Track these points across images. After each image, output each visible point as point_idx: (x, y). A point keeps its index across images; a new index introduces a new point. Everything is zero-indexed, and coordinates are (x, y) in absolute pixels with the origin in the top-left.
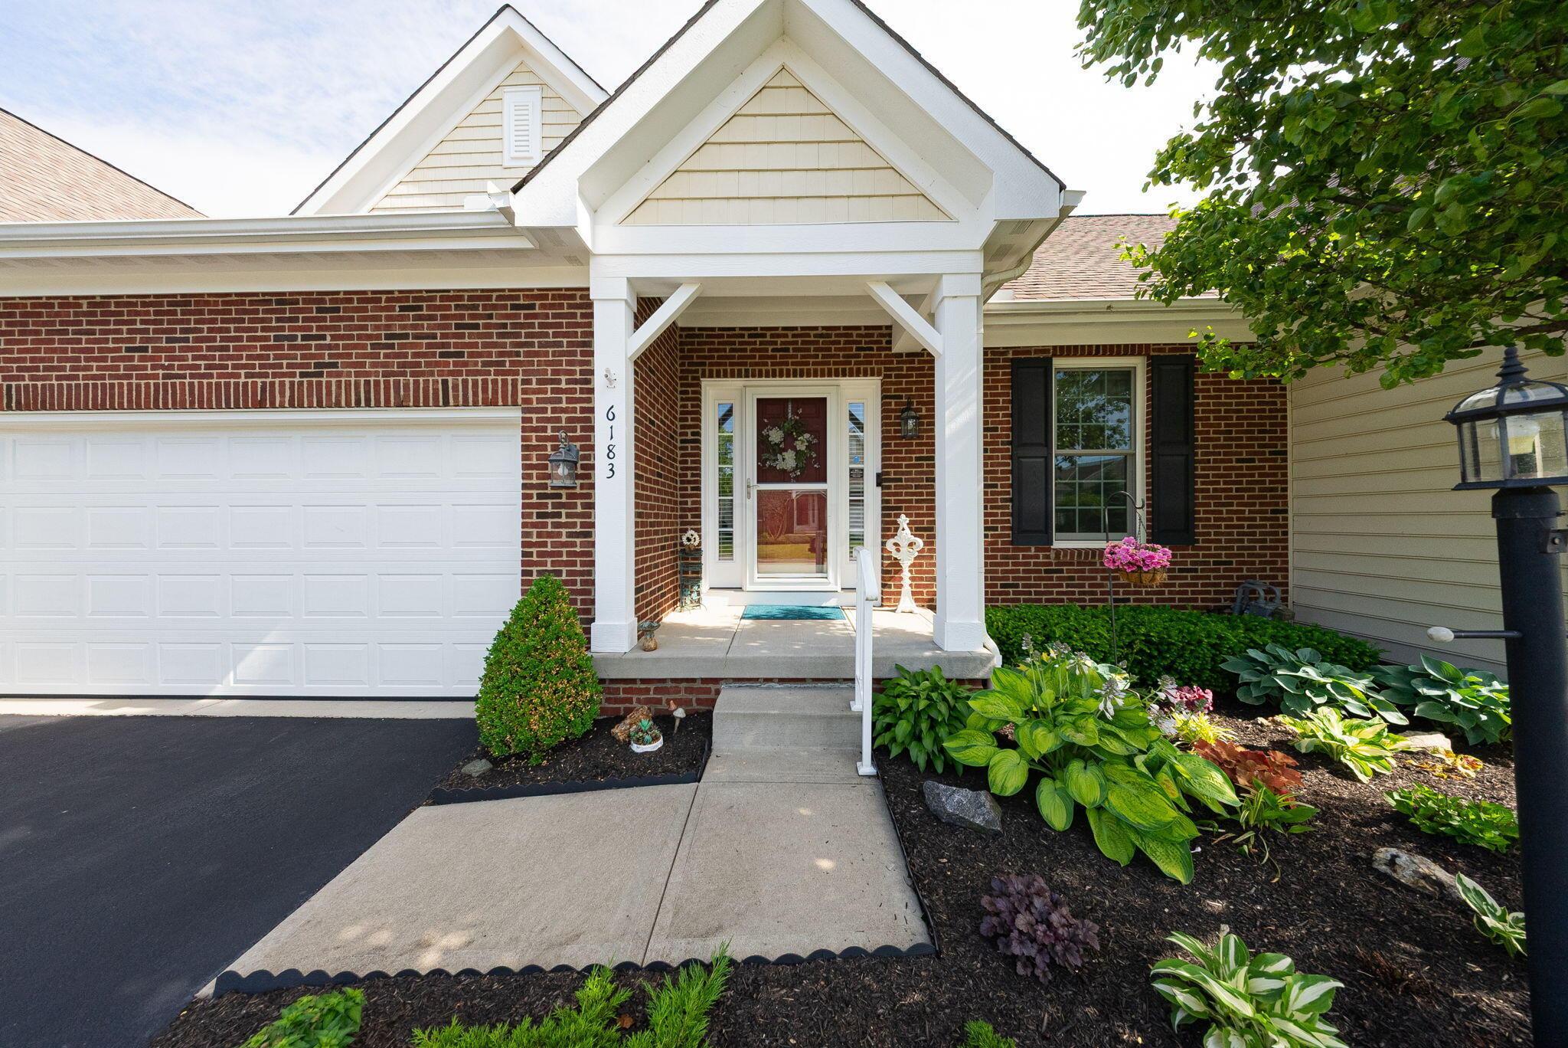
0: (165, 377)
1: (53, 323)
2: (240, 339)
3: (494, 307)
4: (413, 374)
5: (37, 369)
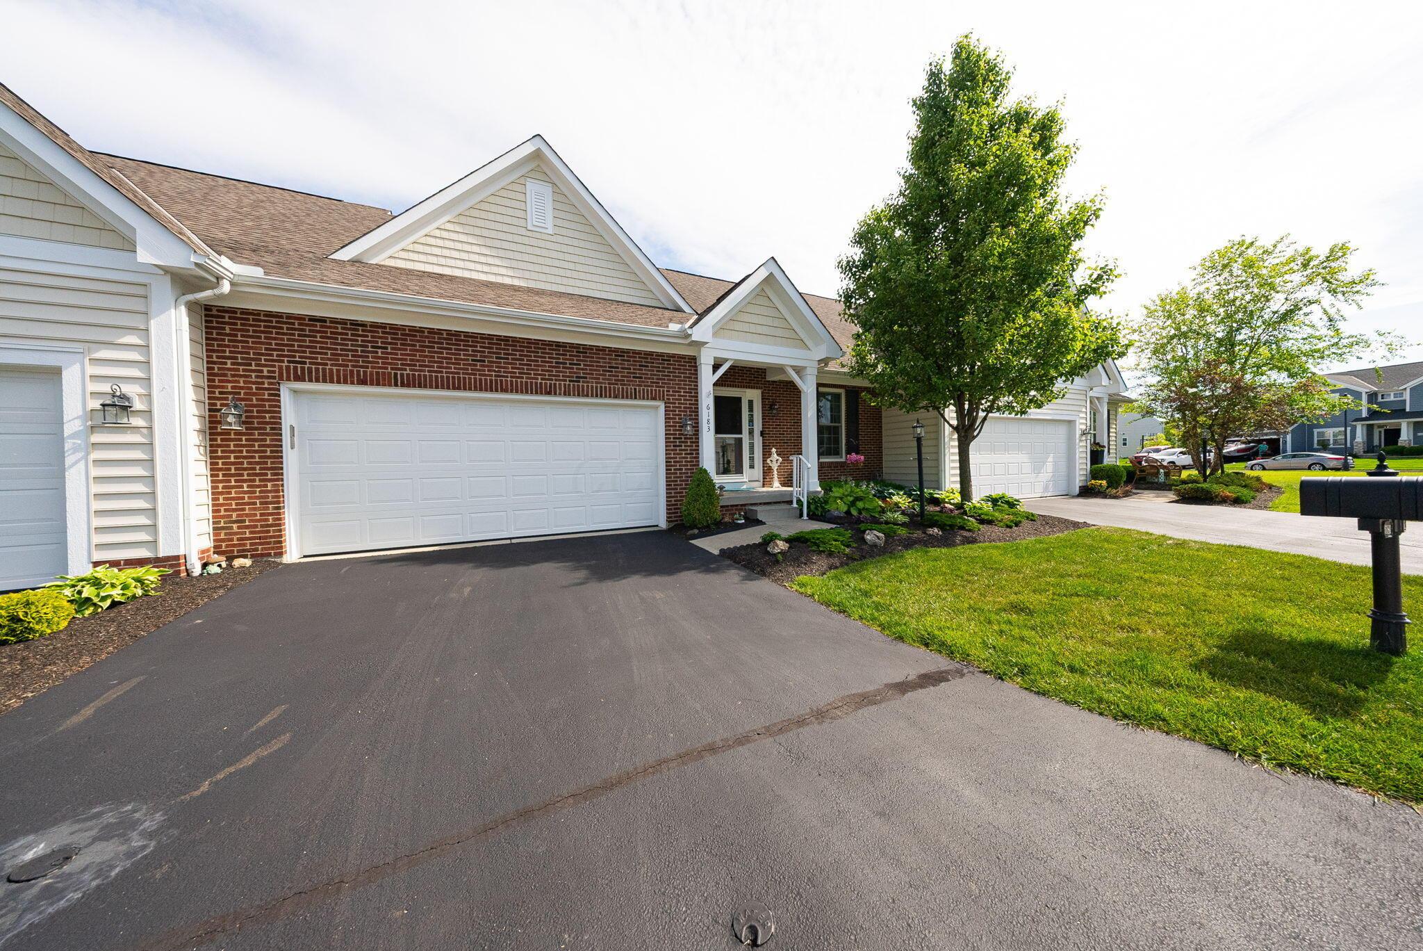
0: (496, 376)
5: (415, 365)
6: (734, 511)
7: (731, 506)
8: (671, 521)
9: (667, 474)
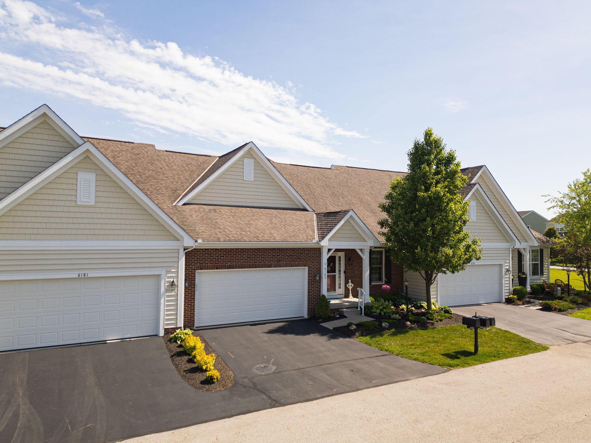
0: (254, 262)
1: (234, 253)
2: (266, 256)
3: (305, 250)
4: (294, 262)
5: (231, 261)
6: (334, 311)
7: (333, 309)
8: (310, 315)
9: (308, 296)
